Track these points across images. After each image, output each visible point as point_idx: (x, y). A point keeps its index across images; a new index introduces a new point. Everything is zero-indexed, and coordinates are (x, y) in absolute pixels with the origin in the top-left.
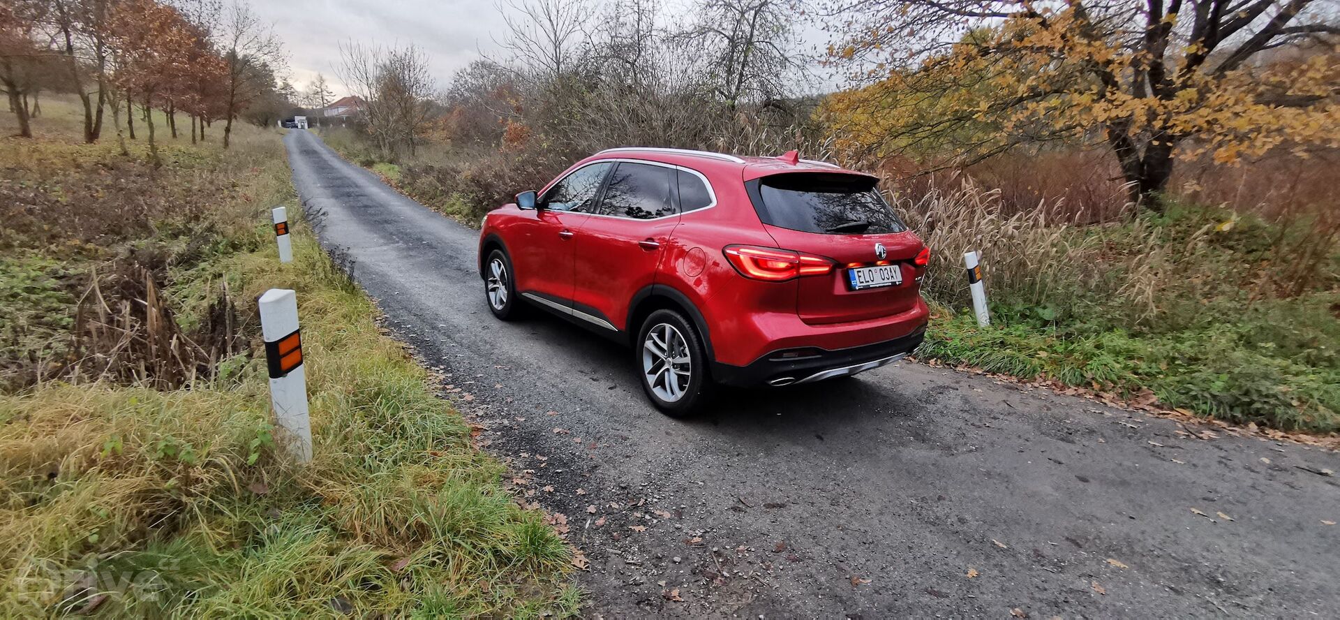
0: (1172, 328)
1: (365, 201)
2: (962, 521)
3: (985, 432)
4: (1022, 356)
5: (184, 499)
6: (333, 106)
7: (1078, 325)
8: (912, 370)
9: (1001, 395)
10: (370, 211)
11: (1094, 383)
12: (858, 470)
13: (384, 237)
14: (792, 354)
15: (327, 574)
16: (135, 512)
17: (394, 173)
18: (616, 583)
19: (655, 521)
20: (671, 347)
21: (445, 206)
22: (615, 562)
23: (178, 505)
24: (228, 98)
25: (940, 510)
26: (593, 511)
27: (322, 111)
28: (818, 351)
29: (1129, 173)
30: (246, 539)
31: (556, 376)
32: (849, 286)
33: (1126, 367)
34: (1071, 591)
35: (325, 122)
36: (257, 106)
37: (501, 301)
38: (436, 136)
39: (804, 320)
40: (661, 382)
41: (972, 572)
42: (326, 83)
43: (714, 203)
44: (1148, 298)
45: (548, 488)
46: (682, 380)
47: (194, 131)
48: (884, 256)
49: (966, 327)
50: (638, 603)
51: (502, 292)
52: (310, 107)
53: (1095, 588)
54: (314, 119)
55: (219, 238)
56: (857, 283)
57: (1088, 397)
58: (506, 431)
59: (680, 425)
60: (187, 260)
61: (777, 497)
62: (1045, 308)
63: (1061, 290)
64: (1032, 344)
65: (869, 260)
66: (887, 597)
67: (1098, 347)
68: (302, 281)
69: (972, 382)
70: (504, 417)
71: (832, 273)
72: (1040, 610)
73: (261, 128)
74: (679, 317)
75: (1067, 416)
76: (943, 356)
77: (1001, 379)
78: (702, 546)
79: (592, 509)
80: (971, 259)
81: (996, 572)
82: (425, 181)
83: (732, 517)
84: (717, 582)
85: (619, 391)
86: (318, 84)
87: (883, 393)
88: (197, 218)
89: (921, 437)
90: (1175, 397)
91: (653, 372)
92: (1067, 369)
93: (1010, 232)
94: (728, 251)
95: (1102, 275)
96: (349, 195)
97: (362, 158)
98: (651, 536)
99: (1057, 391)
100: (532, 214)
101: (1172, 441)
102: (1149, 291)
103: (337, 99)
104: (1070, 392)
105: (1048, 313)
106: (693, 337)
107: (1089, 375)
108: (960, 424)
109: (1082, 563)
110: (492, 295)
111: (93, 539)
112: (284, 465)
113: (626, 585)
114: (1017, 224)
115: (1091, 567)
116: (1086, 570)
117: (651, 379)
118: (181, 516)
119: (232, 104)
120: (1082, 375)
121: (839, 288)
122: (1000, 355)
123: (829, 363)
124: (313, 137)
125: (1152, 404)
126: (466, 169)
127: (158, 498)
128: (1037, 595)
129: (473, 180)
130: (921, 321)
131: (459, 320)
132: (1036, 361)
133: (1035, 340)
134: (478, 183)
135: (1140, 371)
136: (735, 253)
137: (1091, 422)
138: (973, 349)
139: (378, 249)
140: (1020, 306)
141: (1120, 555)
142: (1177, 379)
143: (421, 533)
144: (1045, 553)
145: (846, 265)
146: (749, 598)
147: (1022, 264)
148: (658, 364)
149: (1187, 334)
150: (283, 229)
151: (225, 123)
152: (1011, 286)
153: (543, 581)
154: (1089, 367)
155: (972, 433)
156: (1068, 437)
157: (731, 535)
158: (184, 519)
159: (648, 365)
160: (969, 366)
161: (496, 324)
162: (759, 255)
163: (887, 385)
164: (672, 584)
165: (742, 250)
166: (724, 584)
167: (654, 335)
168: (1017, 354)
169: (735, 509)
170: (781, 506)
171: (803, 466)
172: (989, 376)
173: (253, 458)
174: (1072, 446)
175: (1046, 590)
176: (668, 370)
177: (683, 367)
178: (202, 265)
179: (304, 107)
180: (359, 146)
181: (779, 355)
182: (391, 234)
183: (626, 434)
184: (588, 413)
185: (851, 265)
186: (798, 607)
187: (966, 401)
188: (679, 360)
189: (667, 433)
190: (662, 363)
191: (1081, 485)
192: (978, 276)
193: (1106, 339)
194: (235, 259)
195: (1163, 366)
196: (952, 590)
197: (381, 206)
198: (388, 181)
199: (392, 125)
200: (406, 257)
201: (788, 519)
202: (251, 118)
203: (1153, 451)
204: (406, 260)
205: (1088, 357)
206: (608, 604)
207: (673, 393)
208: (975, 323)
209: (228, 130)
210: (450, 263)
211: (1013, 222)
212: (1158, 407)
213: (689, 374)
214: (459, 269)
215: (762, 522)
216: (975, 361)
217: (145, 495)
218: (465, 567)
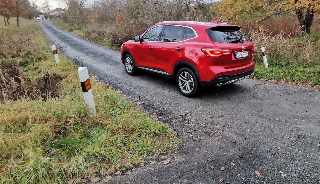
0: (314, 65)
1: (74, 43)
2: (268, 115)
3: (270, 94)
4: (277, 75)
5: (66, 127)
6: (52, 12)
7: (291, 66)
8: (249, 81)
9: (273, 85)
10: (77, 45)
11: (295, 80)
12: (240, 106)
13: (85, 54)
14: (222, 77)
15: (112, 141)
16: (53, 131)
17: (81, 33)
18: (186, 137)
19: (192, 122)
20: (187, 79)
21: (102, 43)
22: (184, 133)
23: (65, 129)
24: (16, 9)
25: (262, 113)
26: (175, 122)
27: (49, 13)
28: (228, 76)
29: (301, 23)
30: (85, 136)
31: (153, 89)
32: (235, 57)
33: (303, 75)
34: (295, 128)
35: (51, 17)
36: (25, 12)
37: (131, 70)
38: (92, 20)
39: (224, 67)
40: (185, 88)
41: (272, 126)
42: (49, 3)
43: (197, 36)
44: (308, 57)
45: (160, 117)
46: (191, 87)
47: (5, 21)
48: (244, 49)
49: (262, 68)
50: (193, 141)
51: (131, 67)
52: (44, 12)
53: (300, 127)
54: (46, 16)
55: (33, 56)
56: (238, 57)
57: (294, 84)
58: (144, 104)
59: (191, 99)
60: (24, 64)
61: (221, 114)
62: (282, 62)
63: (286, 56)
64: (280, 71)
65: (240, 50)
66: (253, 134)
67: (296, 71)
68: (67, 68)
69: (265, 82)
70: (142, 101)
71: (231, 54)
72: (288, 132)
73: (28, 20)
74: (189, 69)
75: (290, 89)
76: (257, 76)
77: (272, 81)
78: (205, 127)
79: (174, 121)
80: (263, 49)
81: (277, 126)
82: (93, 35)
83: (211, 120)
84: (211, 135)
85: (172, 92)
86: (46, 4)
87: (243, 87)
88: (20, 51)
89: (254, 97)
90: (315, 82)
91: (182, 86)
92: (289, 77)
93: (273, 41)
94: (203, 50)
95: (296, 52)
96: (68, 41)
97: (69, 29)
98: (192, 126)
99: (286, 83)
100: (138, 43)
101: (315, 93)
102: (308, 55)
103: (53, 9)
104: (290, 83)
105: (283, 63)
106: (194, 75)
107: (294, 78)
108: (264, 93)
109: (297, 122)
110: (127, 68)
111: (45, 138)
112: (91, 116)
113: (189, 137)
114: (275, 39)
115: (299, 122)
116: (298, 123)
117: (182, 88)
118: (66, 131)
119: (18, 12)
120: (292, 78)
121: (233, 58)
122: (272, 75)
123: (231, 79)
124: (48, 22)
125: (310, 84)
126: (108, 30)
127: (59, 127)
128: (287, 129)
129: (111, 34)
130: (253, 67)
131: (118, 76)
132: (281, 76)
133: (280, 70)
134: (113, 35)
135: (307, 76)
136: (205, 50)
137: (295, 90)
138: (265, 74)
139: (85, 57)
140: (275, 62)
141: (305, 119)
142: (316, 77)
143: (133, 130)
144: (288, 120)
145: (234, 52)
146: (220, 137)
147: (276, 50)
148: (183, 83)
149: (317, 66)
150: (55, 52)
151: (16, 18)
152: (273, 56)
153: (167, 138)
154: (294, 76)
155: (267, 95)
156: (290, 94)
157: (212, 123)
158: (67, 132)
159: (180, 84)
160: (264, 78)
161: (130, 77)
162: (211, 50)
163: (243, 85)
164: (200, 136)
165: (207, 49)
166: (213, 135)
167: (182, 75)
168: (276, 74)
169: (211, 118)
170: (223, 116)
171: (226, 106)
172: (269, 81)
173: (83, 115)
174: (291, 96)
175: (289, 128)
176: (186, 85)
177: (191, 83)
178: (30, 65)
179: (42, 12)
180: (66, 25)
181: (218, 77)
182: (87, 52)
183: (177, 103)
184: (165, 98)
185: (235, 52)
186: (232, 138)
187: (265, 87)
188: (190, 82)
189: (188, 102)
190: (185, 83)
191: (295, 105)
192: (265, 54)
193: (298, 69)
194: (40, 63)
195: (312, 74)
196: (268, 130)
197: (81, 44)
198: (80, 36)
199: (77, 17)
200: (94, 59)
201: (225, 118)
202: (24, 16)
203: (311, 95)
204: (95, 60)
205: (294, 74)
206: (186, 142)
207: (188, 91)
208: (264, 67)
209: (18, 21)
210: (109, 60)
211: (273, 38)
212: (311, 85)
213: (193, 85)
214: (113, 62)
215: (219, 120)
216: (265, 77)
217: (55, 127)
218: (147, 137)
